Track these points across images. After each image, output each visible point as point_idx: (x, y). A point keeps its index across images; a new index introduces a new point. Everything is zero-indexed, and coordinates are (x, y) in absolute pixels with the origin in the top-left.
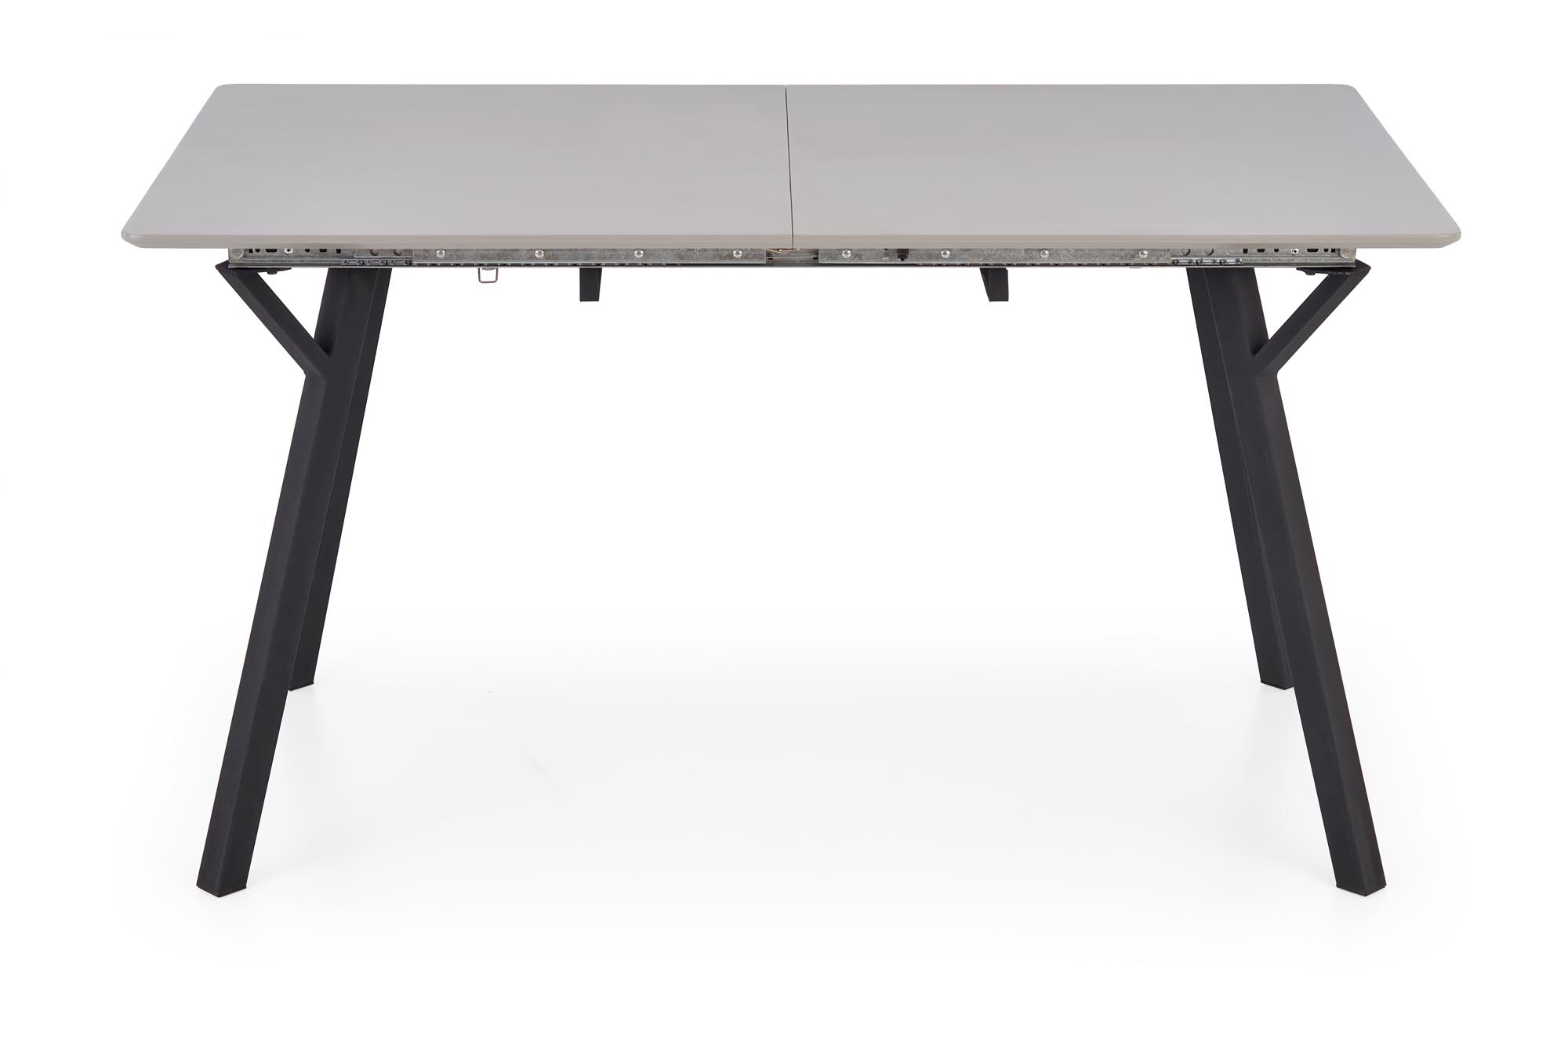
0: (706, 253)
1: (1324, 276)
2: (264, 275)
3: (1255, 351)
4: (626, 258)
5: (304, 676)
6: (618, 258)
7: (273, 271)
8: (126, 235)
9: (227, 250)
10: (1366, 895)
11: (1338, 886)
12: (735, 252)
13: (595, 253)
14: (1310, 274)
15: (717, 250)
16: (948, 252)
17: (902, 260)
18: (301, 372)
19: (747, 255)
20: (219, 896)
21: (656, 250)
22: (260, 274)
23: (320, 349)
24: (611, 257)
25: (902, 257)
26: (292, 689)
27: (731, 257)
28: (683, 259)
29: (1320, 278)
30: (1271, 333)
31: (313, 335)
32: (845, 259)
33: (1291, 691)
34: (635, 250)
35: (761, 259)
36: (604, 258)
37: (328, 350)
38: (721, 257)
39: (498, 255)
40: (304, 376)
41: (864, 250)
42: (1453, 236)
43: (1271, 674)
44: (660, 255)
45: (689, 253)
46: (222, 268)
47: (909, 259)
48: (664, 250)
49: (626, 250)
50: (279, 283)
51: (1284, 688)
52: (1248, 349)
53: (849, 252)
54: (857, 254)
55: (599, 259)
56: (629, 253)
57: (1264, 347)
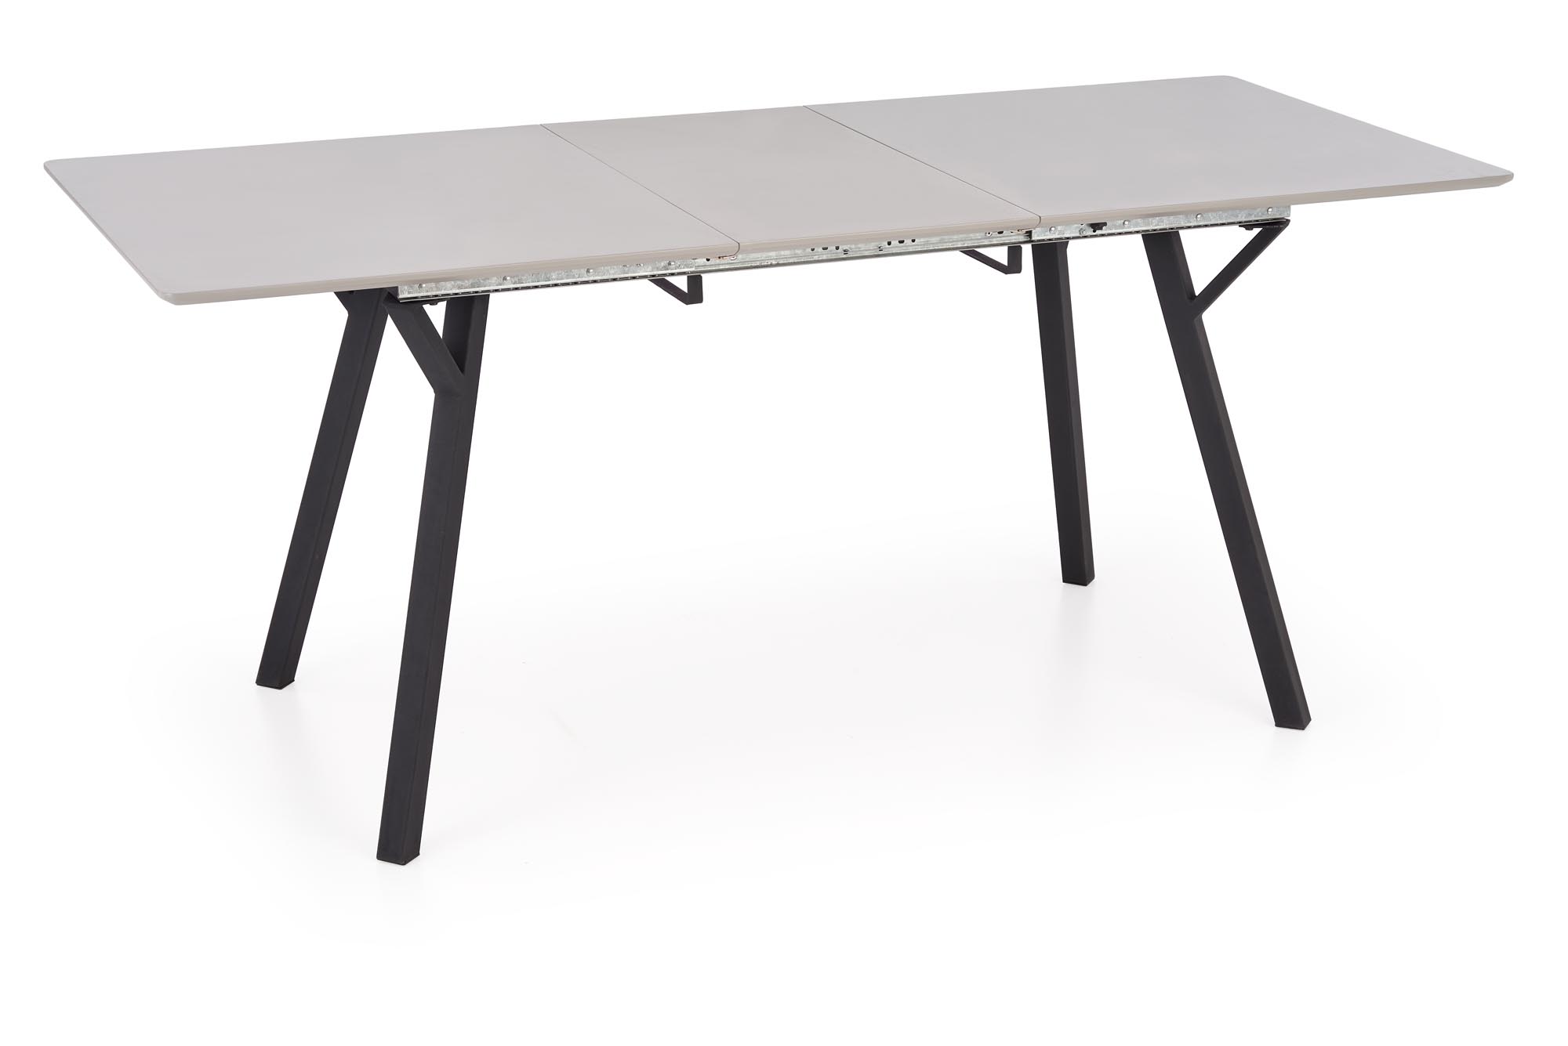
3: (1192, 298)
16: (1126, 223)
23: (459, 369)
37: (462, 368)
47: (1100, 231)
51: (1085, 584)
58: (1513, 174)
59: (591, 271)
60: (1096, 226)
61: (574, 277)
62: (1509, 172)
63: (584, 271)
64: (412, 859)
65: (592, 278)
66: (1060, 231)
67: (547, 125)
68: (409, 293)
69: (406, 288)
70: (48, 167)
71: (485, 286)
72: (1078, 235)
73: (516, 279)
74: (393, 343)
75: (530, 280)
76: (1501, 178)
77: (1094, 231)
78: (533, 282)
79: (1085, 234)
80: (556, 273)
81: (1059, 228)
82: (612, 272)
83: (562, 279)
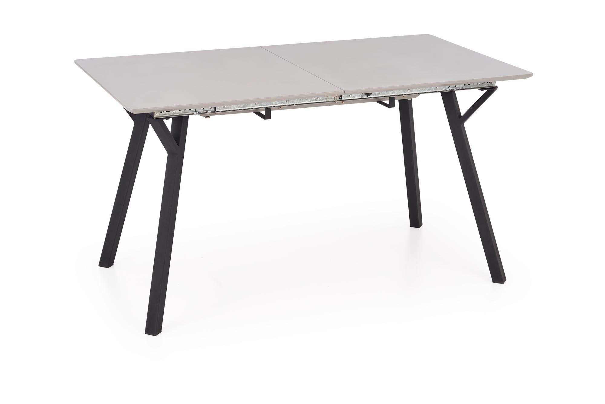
1: (486, 90)
3: (460, 117)
11: (493, 282)
14: (482, 90)
22: (164, 120)
37: (178, 144)
58: (533, 74)
59: (288, 101)
60: (368, 94)
61: (281, 103)
62: (531, 73)
63: (285, 101)
64: (159, 334)
65: (288, 104)
66: (354, 96)
67: (263, 46)
68: (220, 109)
69: (219, 107)
70: (76, 62)
71: (248, 107)
72: (361, 98)
73: (260, 104)
74: (151, 135)
75: (265, 105)
76: (529, 75)
77: (367, 96)
78: (266, 105)
79: (363, 97)
80: (275, 102)
81: (353, 95)
82: (296, 102)
83: (277, 104)
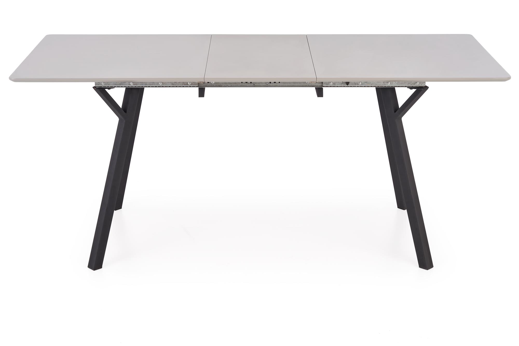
0: (180, 83)
1: (415, 90)
2: (107, 90)
3: (395, 112)
4: (157, 85)
5: (119, 206)
6: (155, 84)
7: (109, 89)
8: (11, 78)
9: (94, 82)
10: (427, 270)
11: (420, 267)
12: (189, 83)
13: (148, 83)
14: (411, 89)
15: (184, 82)
16: (361, 83)
17: (347, 85)
18: (118, 118)
19: (192, 84)
20: (94, 270)
21: (165, 82)
22: (106, 89)
23: (124, 111)
24: (153, 84)
25: (347, 84)
26: (115, 210)
27: (187, 84)
28: (173, 85)
29: (414, 90)
30: (400, 106)
31: (121, 108)
32: (330, 85)
33: (406, 210)
34: (160, 82)
35: (196, 85)
36: (151, 85)
37: (125, 111)
38: (185, 84)
39: (120, 84)
40: (119, 119)
41: (336, 82)
42: (509, 78)
43: (401, 206)
44: (167, 84)
45: (176, 83)
46: (94, 87)
47: (349, 85)
48: (168, 82)
49: (157, 82)
50: (111, 92)
51: (404, 210)
52: (393, 111)
53: (332, 83)
54: (334, 84)
55: (149, 85)
56: (158, 83)
57: (398, 111)
68: (99, 85)
